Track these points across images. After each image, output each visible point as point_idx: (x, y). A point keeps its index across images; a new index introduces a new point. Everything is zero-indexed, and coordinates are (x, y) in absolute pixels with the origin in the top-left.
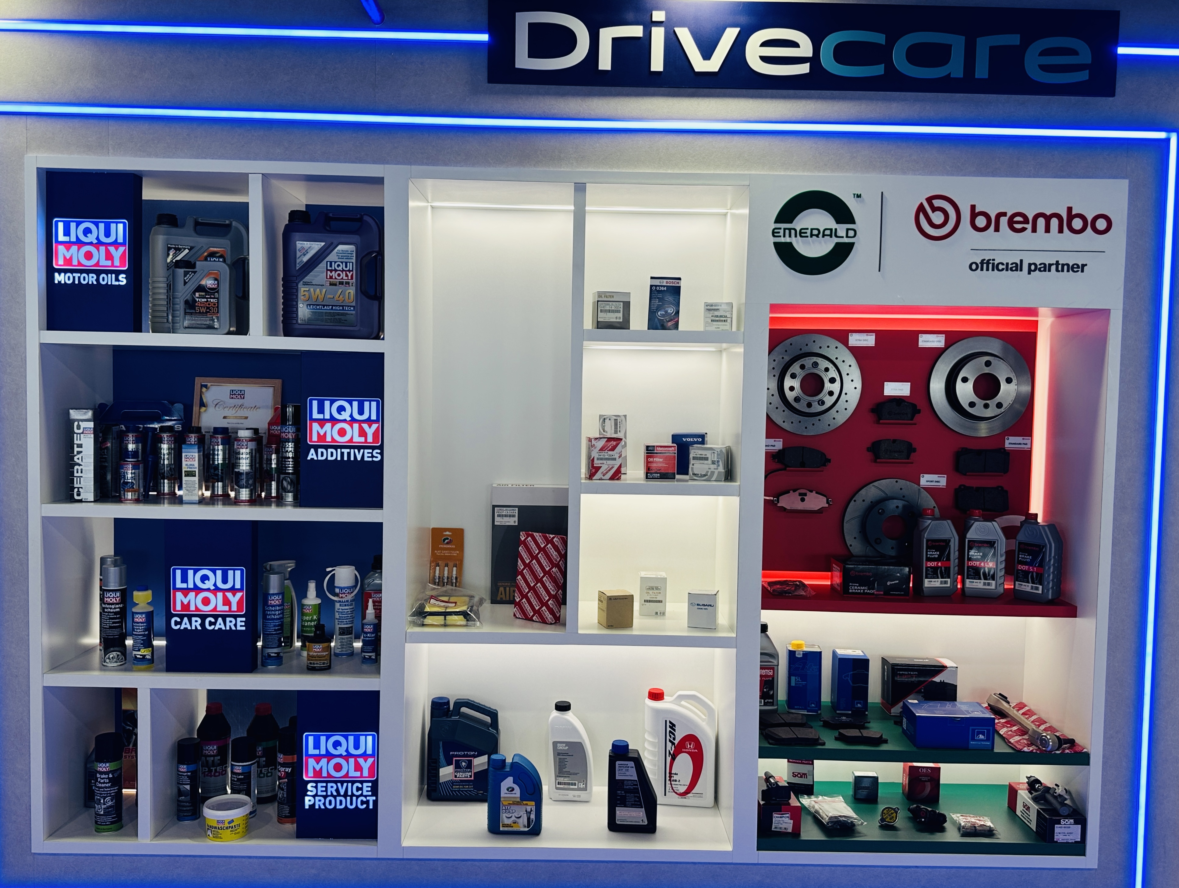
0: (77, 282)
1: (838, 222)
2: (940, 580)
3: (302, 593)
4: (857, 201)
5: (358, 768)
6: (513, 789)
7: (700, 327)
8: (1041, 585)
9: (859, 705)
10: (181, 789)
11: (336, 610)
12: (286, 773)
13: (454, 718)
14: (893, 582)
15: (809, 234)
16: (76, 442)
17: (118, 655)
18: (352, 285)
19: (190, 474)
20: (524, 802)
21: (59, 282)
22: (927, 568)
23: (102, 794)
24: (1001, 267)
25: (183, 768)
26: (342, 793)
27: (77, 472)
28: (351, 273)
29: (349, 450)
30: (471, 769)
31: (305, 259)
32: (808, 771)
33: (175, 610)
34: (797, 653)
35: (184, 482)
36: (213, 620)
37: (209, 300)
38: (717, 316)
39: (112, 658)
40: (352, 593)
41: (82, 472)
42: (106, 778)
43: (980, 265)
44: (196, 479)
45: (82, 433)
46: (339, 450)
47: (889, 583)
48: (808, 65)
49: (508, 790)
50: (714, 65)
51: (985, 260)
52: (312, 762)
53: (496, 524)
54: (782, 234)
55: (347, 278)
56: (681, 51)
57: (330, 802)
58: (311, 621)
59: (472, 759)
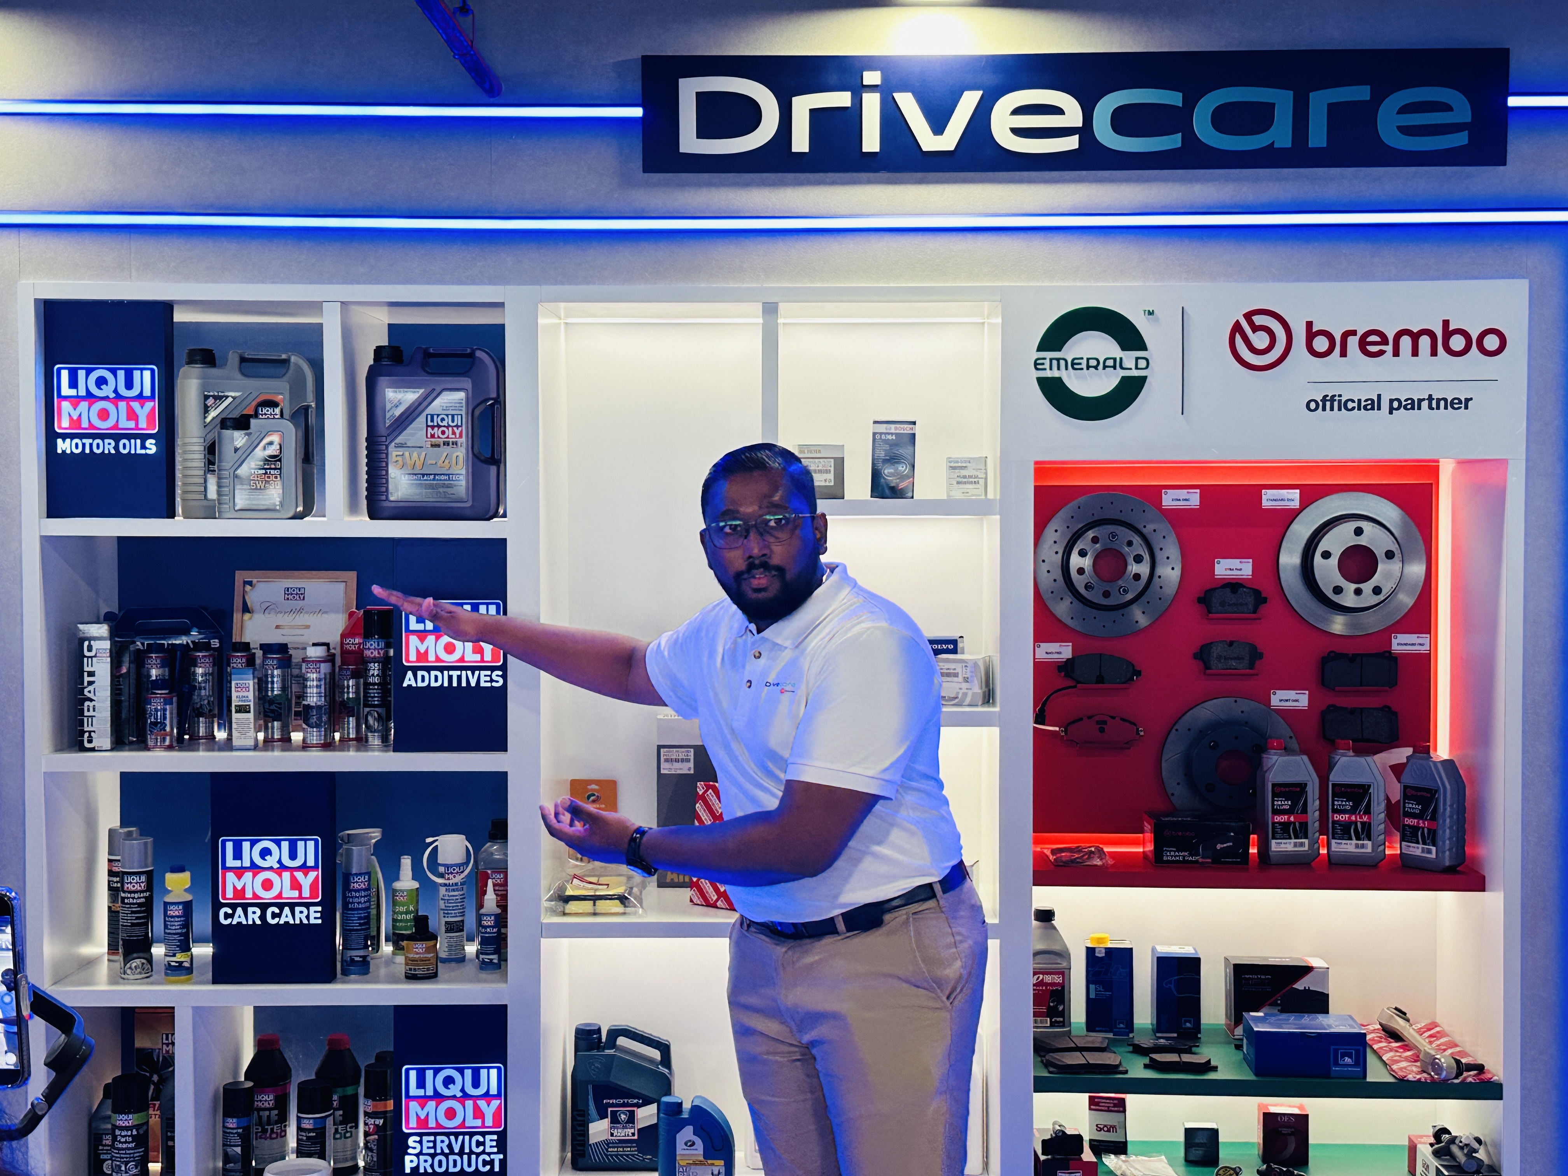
0: (87, 451)
1: (1124, 348)
2: (1293, 841)
3: (393, 874)
4: (1148, 319)
5: (478, 1113)
6: (693, 1144)
7: (941, 494)
8: (1434, 845)
9: (1188, 1025)
10: (230, 1153)
11: (441, 896)
12: (376, 1126)
13: (608, 1052)
14: (1225, 845)
15: (1084, 366)
16: (86, 669)
17: (143, 964)
18: (461, 446)
19: (242, 709)
20: (710, 1162)
21: (64, 452)
22: (1274, 823)
23: (123, 1158)
24: (1350, 405)
25: (232, 1123)
26: (457, 1150)
27: (88, 710)
28: (460, 429)
29: (458, 673)
30: (634, 1123)
31: (398, 412)
32: (1119, 1122)
33: (224, 898)
34: (1097, 950)
35: (234, 720)
36: (277, 911)
37: (268, 471)
38: (965, 477)
39: (135, 967)
40: (462, 872)
41: (94, 710)
42: (129, 1136)
43: (1321, 403)
44: (251, 716)
45: (95, 656)
46: (446, 673)
47: (1219, 846)
48: (1076, 138)
49: (686, 1144)
50: (948, 141)
51: (1328, 396)
52: (414, 1106)
53: (662, 772)
54: (1047, 366)
55: (454, 436)
56: (903, 123)
57: (440, 1162)
58: (406, 913)
59: (635, 1109)
